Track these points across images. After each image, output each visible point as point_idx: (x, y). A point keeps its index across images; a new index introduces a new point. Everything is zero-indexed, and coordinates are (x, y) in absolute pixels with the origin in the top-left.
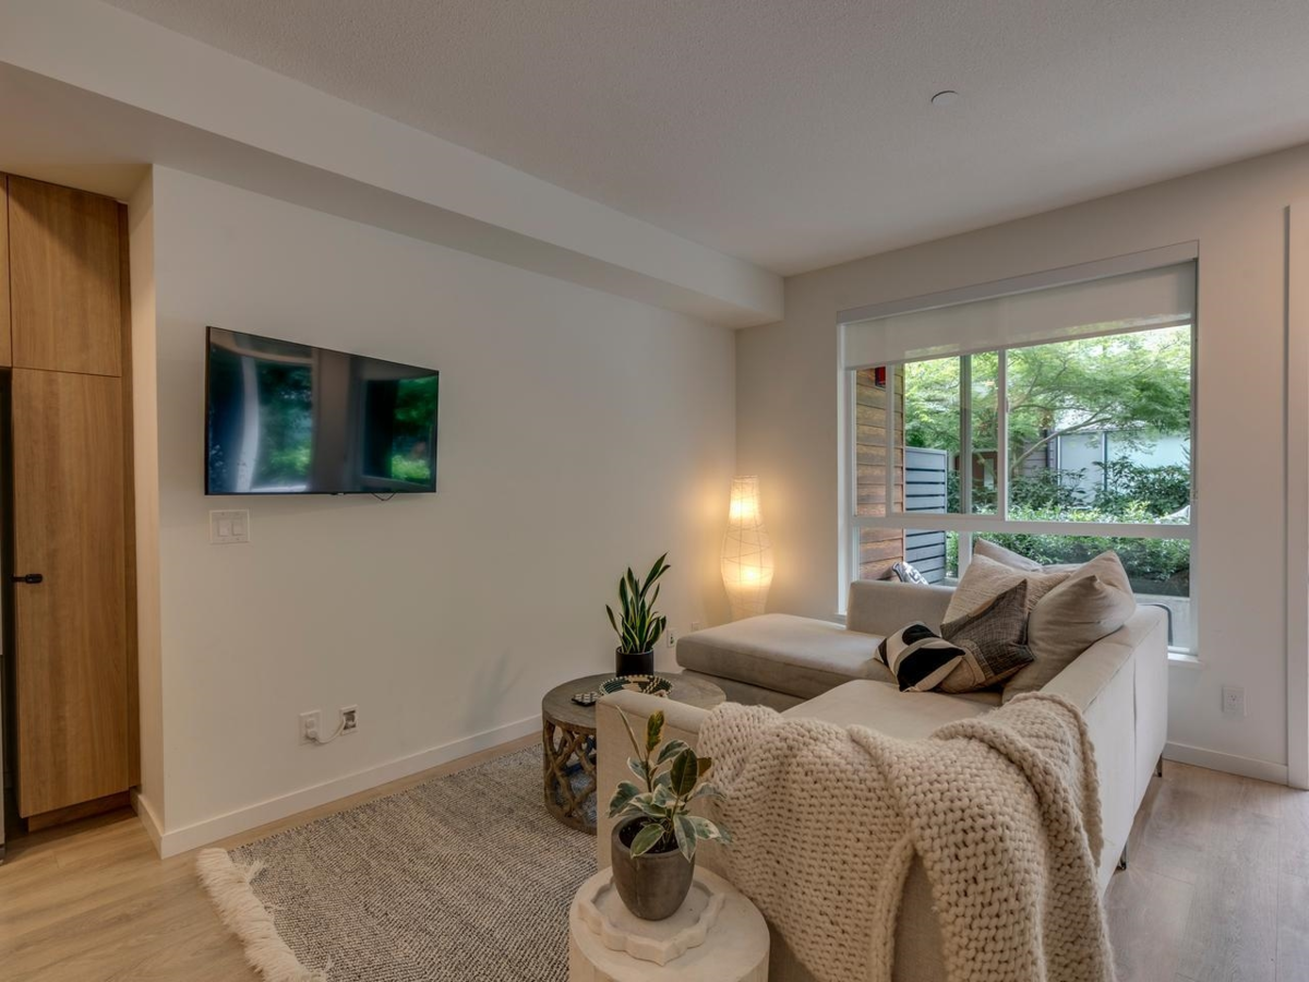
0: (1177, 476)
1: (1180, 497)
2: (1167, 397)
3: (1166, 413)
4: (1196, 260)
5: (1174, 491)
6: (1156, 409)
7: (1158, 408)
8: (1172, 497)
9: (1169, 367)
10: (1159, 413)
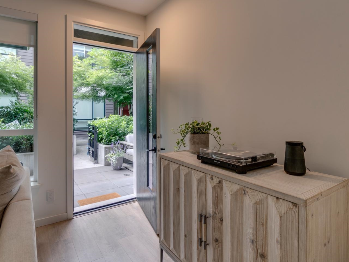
0: (9, 110)
1: (10, 117)
2: (7, 81)
3: (7, 87)
4: (37, 22)
5: (8, 115)
6: (3, 85)
7: (4, 85)
8: (8, 117)
9: (7, 70)
10: (4, 86)
